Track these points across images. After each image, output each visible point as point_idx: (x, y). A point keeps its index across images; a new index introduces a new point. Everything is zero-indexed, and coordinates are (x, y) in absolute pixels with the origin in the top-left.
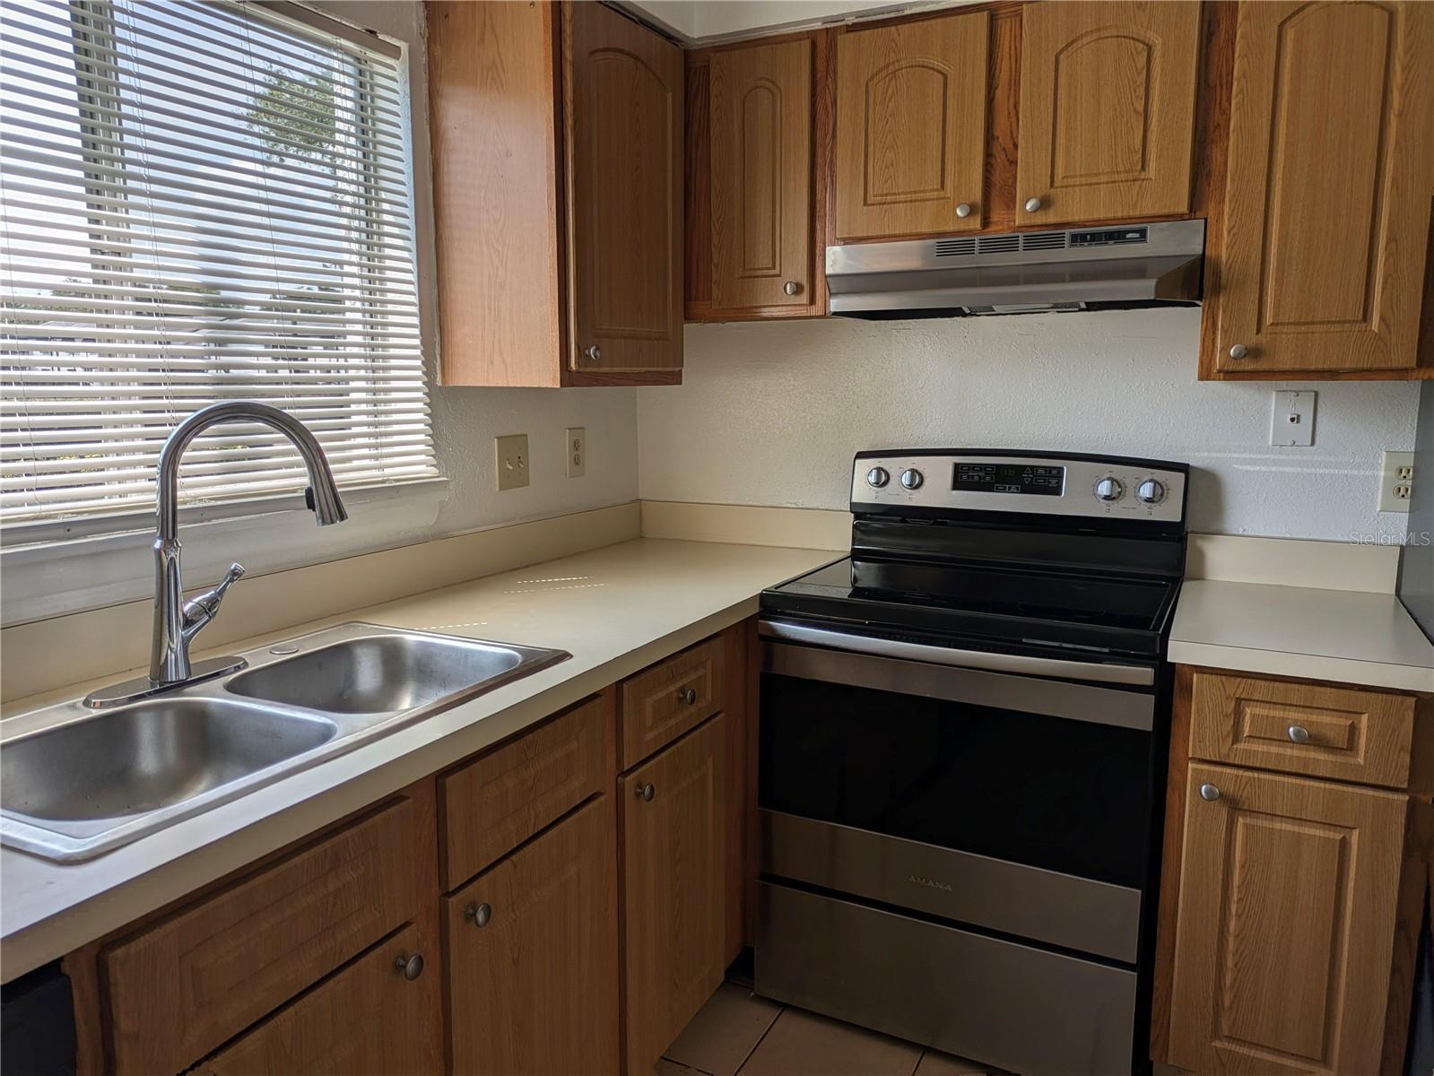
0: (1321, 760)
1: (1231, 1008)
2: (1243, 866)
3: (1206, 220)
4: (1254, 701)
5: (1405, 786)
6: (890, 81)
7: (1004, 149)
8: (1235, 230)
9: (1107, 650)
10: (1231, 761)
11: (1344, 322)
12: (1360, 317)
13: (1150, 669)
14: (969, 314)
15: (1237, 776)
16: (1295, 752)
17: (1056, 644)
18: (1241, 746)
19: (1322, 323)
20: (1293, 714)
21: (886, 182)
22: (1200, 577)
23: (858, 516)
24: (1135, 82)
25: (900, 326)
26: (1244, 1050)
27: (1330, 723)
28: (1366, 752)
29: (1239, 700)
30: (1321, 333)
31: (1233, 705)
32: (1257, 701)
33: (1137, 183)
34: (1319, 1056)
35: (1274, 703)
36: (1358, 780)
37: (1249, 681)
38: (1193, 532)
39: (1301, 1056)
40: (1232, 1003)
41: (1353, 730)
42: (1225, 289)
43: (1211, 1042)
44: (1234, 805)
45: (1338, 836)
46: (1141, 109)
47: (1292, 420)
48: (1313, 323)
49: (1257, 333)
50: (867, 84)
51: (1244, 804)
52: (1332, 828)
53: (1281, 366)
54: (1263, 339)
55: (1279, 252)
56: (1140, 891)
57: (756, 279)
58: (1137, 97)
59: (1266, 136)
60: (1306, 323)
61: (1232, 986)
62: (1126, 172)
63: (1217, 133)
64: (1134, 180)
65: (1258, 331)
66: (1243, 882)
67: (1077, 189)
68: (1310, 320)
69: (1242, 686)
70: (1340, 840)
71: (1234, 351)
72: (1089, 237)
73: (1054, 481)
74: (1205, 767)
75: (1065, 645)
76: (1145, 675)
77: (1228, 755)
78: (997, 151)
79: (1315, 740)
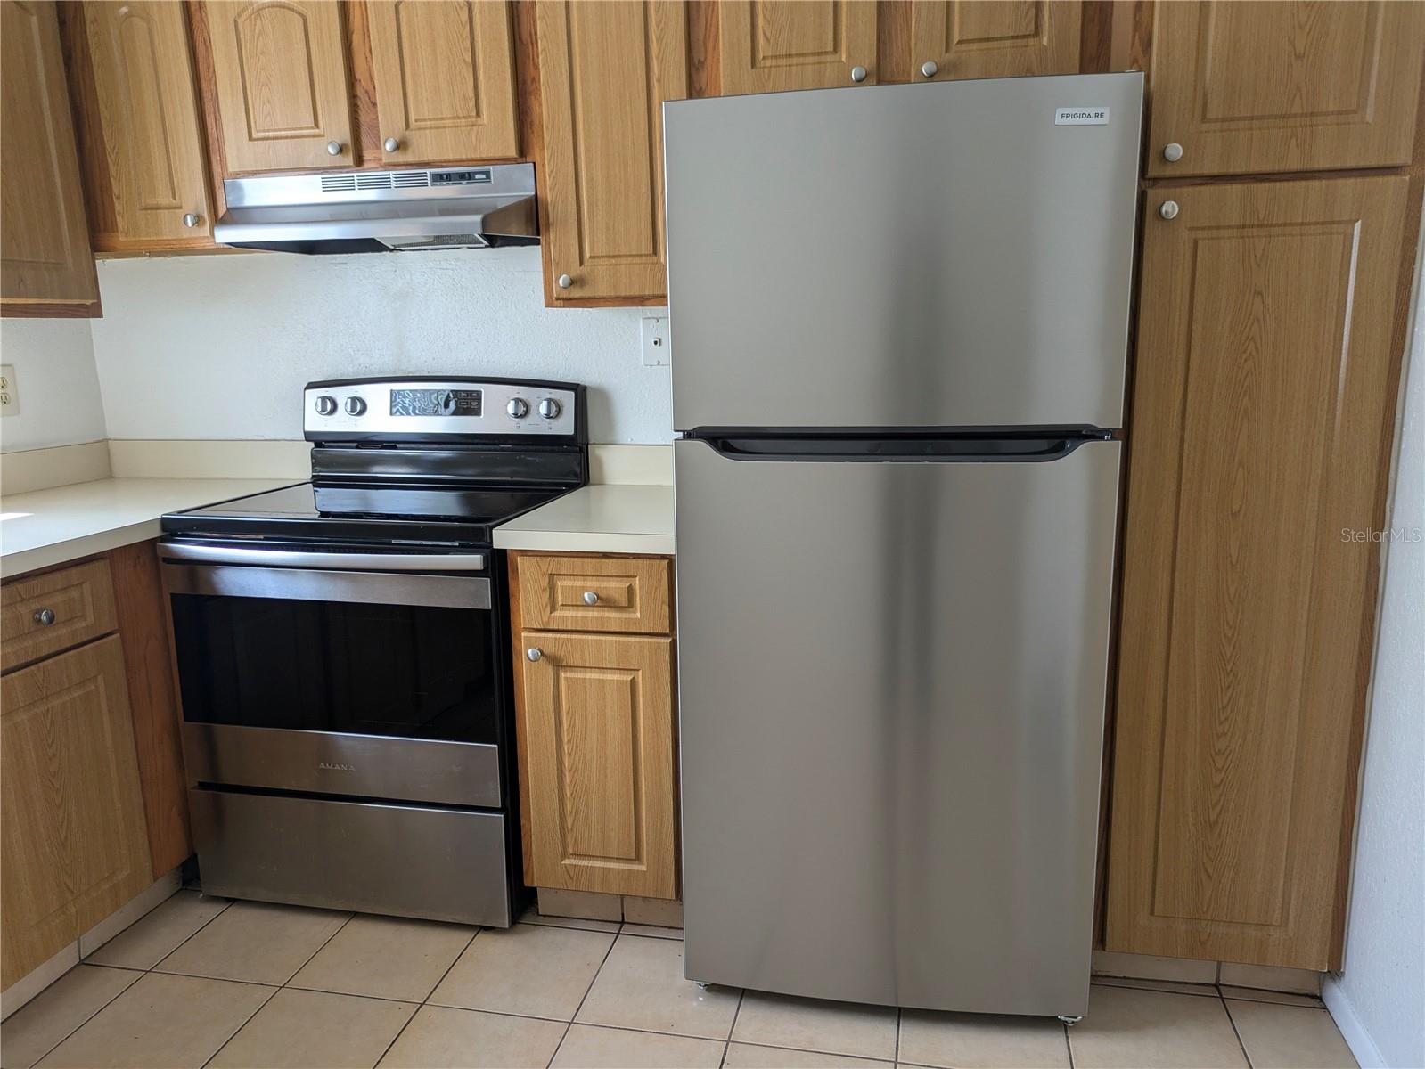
0: (613, 618)
1: (572, 829)
2: (568, 713)
3: (534, 164)
4: (563, 575)
5: (668, 631)
6: (255, 19)
7: (367, 92)
8: (554, 174)
9: (456, 544)
10: (551, 627)
11: (641, 256)
12: (651, 252)
13: (479, 556)
14: (394, 250)
15: (556, 639)
16: (593, 614)
17: (418, 542)
18: (557, 613)
19: (626, 256)
20: (590, 583)
21: (266, 118)
22: (601, 483)
23: (318, 444)
24: (462, 35)
25: (338, 261)
26: (584, 863)
27: (615, 587)
28: (641, 608)
29: (552, 575)
30: (626, 264)
31: (547, 580)
32: (564, 575)
33: (475, 128)
34: (633, 856)
35: (577, 575)
36: (638, 631)
37: (556, 559)
38: (594, 444)
39: (622, 859)
40: (573, 825)
41: (630, 590)
42: (553, 225)
43: (562, 861)
44: (557, 664)
45: (630, 678)
46: (469, 60)
47: (656, 343)
48: (620, 256)
49: (581, 265)
50: (236, 22)
51: (563, 661)
52: (626, 672)
53: (600, 294)
54: (585, 270)
55: (589, 196)
56: (496, 746)
57: (158, 211)
58: (465, 49)
59: (567, 90)
60: (614, 257)
61: (571, 812)
62: (465, 117)
63: (534, 86)
64: (473, 126)
65: (581, 263)
66: (570, 726)
67: (428, 131)
68: (616, 253)
69: (551, 564)
70: (631, 681)
71: (563, 280)
72: (445, 177)
73: (474, 403)
74: (533, 635)
75: (425, 543)
76: (474, 561)
77: (548, 623)
78: (360, 92)
79: (603, 602)
